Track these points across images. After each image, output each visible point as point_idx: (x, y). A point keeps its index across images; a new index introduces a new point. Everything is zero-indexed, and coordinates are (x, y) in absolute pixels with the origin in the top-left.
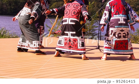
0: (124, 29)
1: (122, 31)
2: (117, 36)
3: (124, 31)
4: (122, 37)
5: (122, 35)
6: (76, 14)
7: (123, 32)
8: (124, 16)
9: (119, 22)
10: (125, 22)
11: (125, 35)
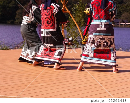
0: (104, 37)
1: (102, 39)
2: (96, 44)
3: (105, 39)
4: (102, 45)
5: (102, 44)
6: (50, 23)
7: (104, 41)
8: (105, 21)
9: (98, 29)
10: (105, 29)
11: (105, 44)
